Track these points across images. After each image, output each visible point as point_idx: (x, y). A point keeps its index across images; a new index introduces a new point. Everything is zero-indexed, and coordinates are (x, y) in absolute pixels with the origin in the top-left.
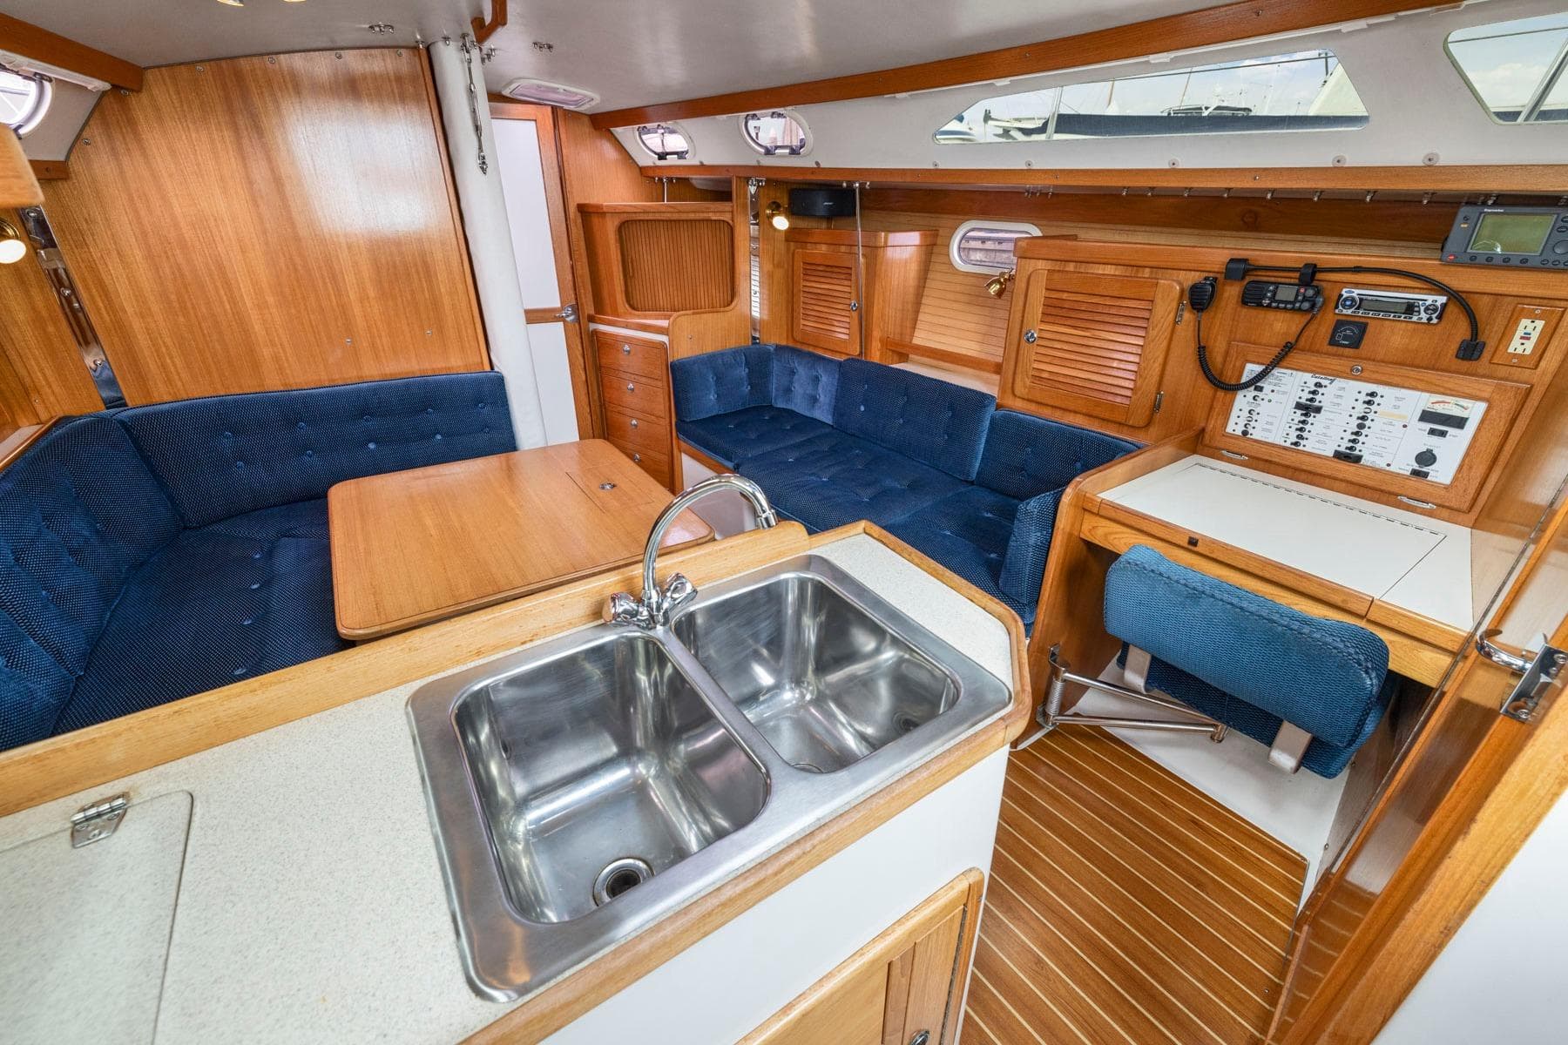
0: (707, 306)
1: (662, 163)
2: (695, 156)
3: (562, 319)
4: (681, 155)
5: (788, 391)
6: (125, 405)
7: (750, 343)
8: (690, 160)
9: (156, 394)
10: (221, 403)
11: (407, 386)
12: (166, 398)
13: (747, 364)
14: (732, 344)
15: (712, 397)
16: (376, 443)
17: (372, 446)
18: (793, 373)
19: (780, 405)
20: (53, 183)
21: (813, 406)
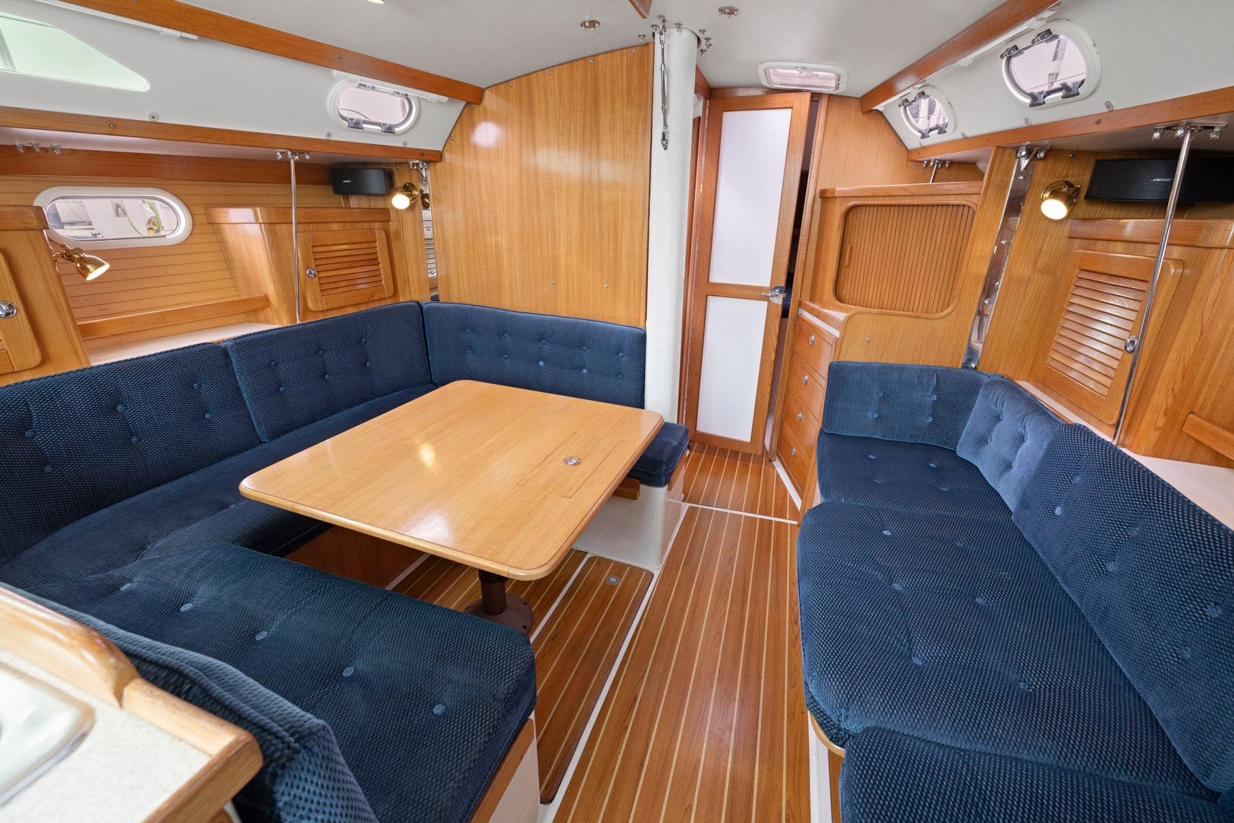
0: (920, 310)
1: (926, 142)
2: (955, 128)
3: (766, 298)
4: (941, 130)
5: (982, 441)
6: (438, 300)
7: (960, 367)
8: (951, 135)
9: (452, 297)
10: (472, 309)
11: (575, 325)
12: (456, 301)
13: (937, 389)
14: (930, 360)
15: (871, 415)
16: (545, 362)
17: (541, 363)
18: (998, 418)
19: (963, 452)
20: (431, 165)
21: (1001, 475)
